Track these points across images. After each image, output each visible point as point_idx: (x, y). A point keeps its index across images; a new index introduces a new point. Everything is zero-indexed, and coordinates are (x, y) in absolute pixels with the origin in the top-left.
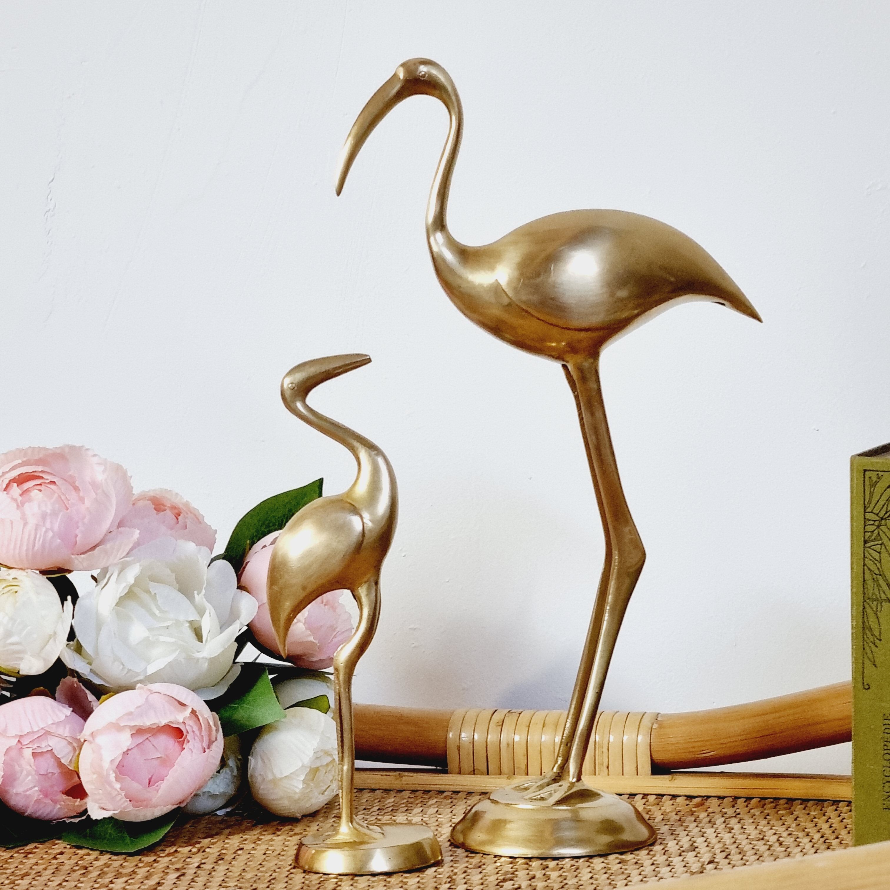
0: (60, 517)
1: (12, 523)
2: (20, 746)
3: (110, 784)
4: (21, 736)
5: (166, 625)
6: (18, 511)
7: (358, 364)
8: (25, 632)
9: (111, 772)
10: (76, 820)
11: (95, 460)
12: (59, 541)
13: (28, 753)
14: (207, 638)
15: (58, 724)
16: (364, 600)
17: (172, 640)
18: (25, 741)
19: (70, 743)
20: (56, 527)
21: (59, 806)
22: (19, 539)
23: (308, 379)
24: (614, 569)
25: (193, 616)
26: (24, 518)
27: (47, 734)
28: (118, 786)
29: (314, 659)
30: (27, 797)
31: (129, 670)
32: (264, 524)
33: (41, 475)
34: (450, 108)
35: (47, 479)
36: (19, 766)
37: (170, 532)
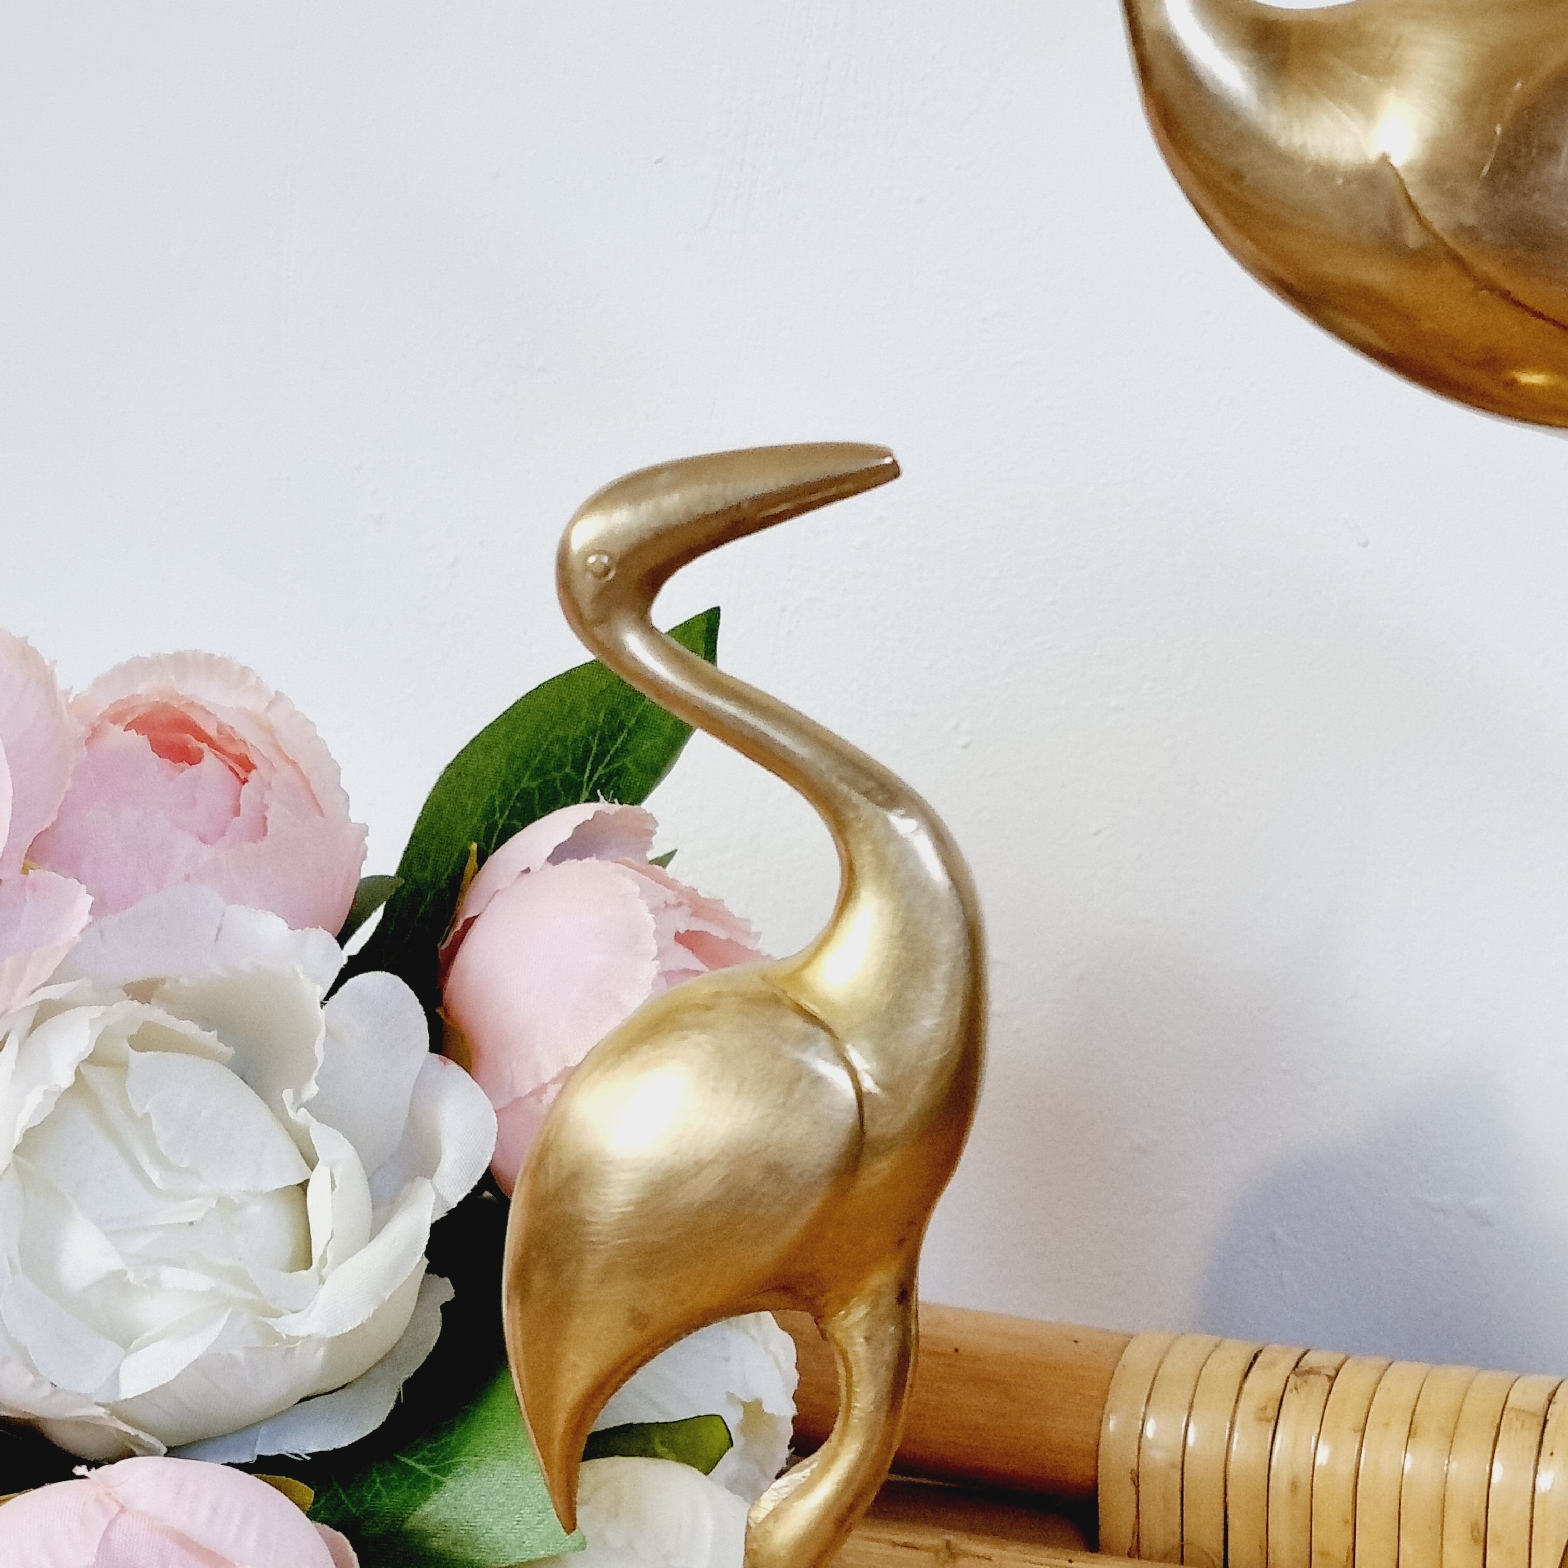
7: (848, 487)
14: (325, 1252)
23: (660, 536)
31: (58, 1386)
32: (526, 764)
37: (209, 852)
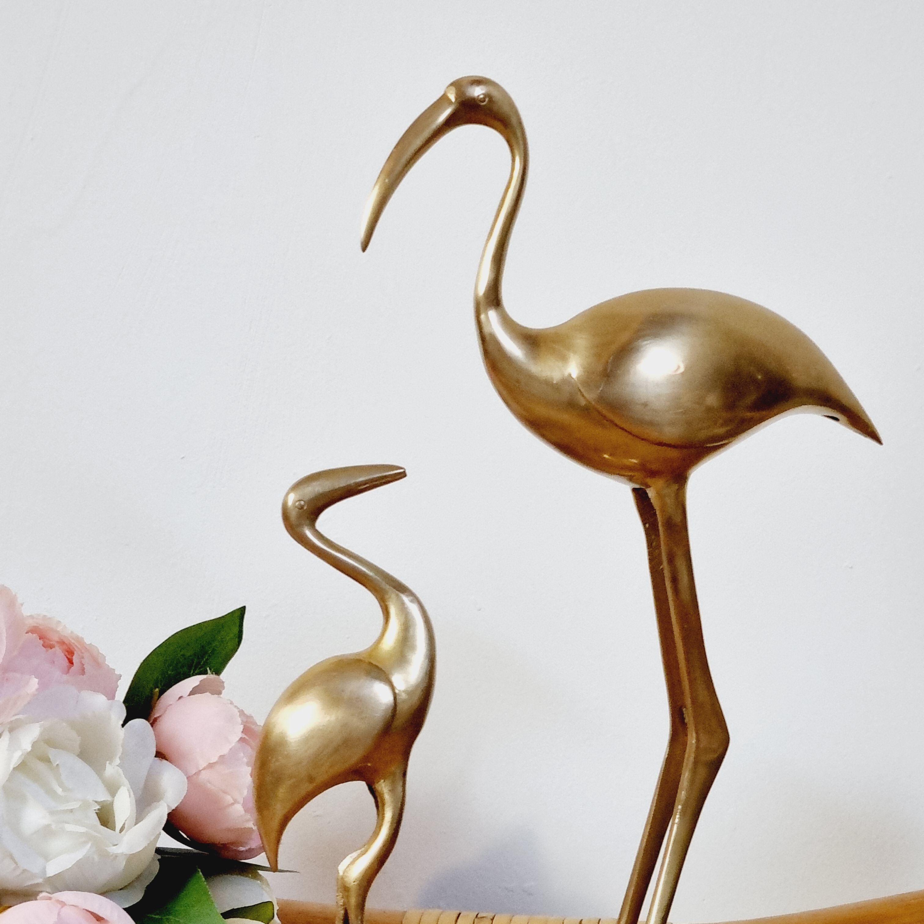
5: (70, 808)
7: (389, 479)
14: (122, 825)
16: (387, 797)
17: (83, 830)
23: (322, 495)
24: (689, 756)
25: (103, 796)
29: (242, 849)
31: (24, 871)
34: (514, 144)
37: (65, 677)
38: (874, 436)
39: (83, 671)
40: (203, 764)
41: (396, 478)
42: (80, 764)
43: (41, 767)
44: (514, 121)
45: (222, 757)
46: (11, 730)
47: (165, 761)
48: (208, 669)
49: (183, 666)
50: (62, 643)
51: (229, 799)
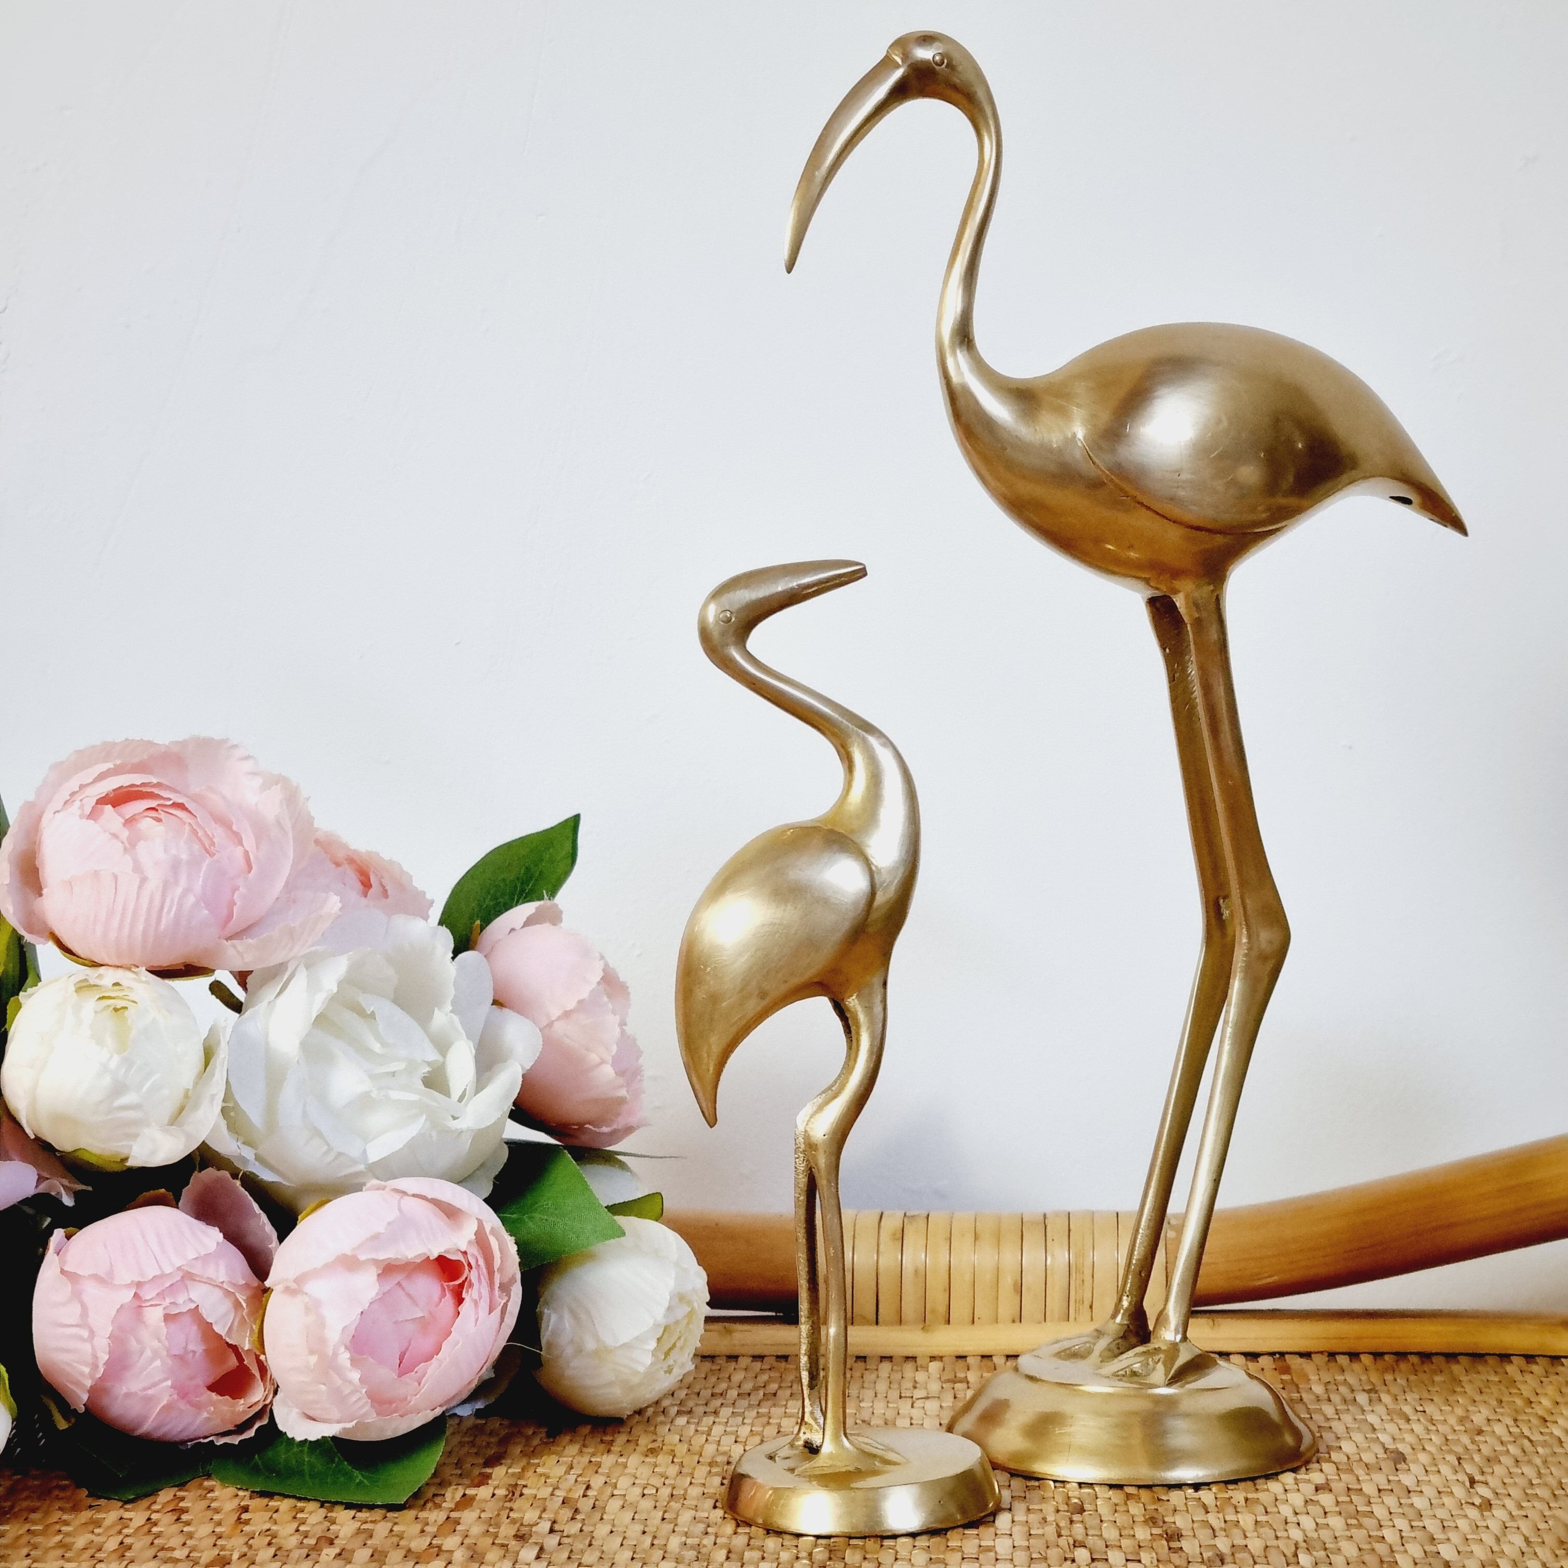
0: (204, 869)
1: (116, 877)
2: (137, 1303)
3: (339, 1371)
4: (139, 1284)
5: (392, 1070)
6: (128, 857)
7: (843, 579)
8: (149, 1084)
9: (342, 1349)
10: (235, 1440)
11: (248, 766)
12: (206, 912)
13: (154, 1315)
15: (205, 1259)
17: (413, 1097)
18: (148, 1294)
19: (228, 1293)
20: (198, 887)
21: (205, 1415)
22: (131, 907)
26: (137, 868)
27: (188, 1277)
28: (355, 1376)
30: (148, 1400)
31: (340, 1154)
33: (156, 791)
35: (170, 799)
36: (138, 1341)
37: (364, 901)
38: (1458, 525)
39: (385, 894)
40: (555, 1012)
41: (852, 578)
42: (399, 1014)
43: (349, 1017)
44: (981, 94)
45: (580, 1002)
46: (308, 967)
47: (505, 1010)
48: (544, 892)
49: (503, 894)
50: (351, 861)
51: (594, 1058)
